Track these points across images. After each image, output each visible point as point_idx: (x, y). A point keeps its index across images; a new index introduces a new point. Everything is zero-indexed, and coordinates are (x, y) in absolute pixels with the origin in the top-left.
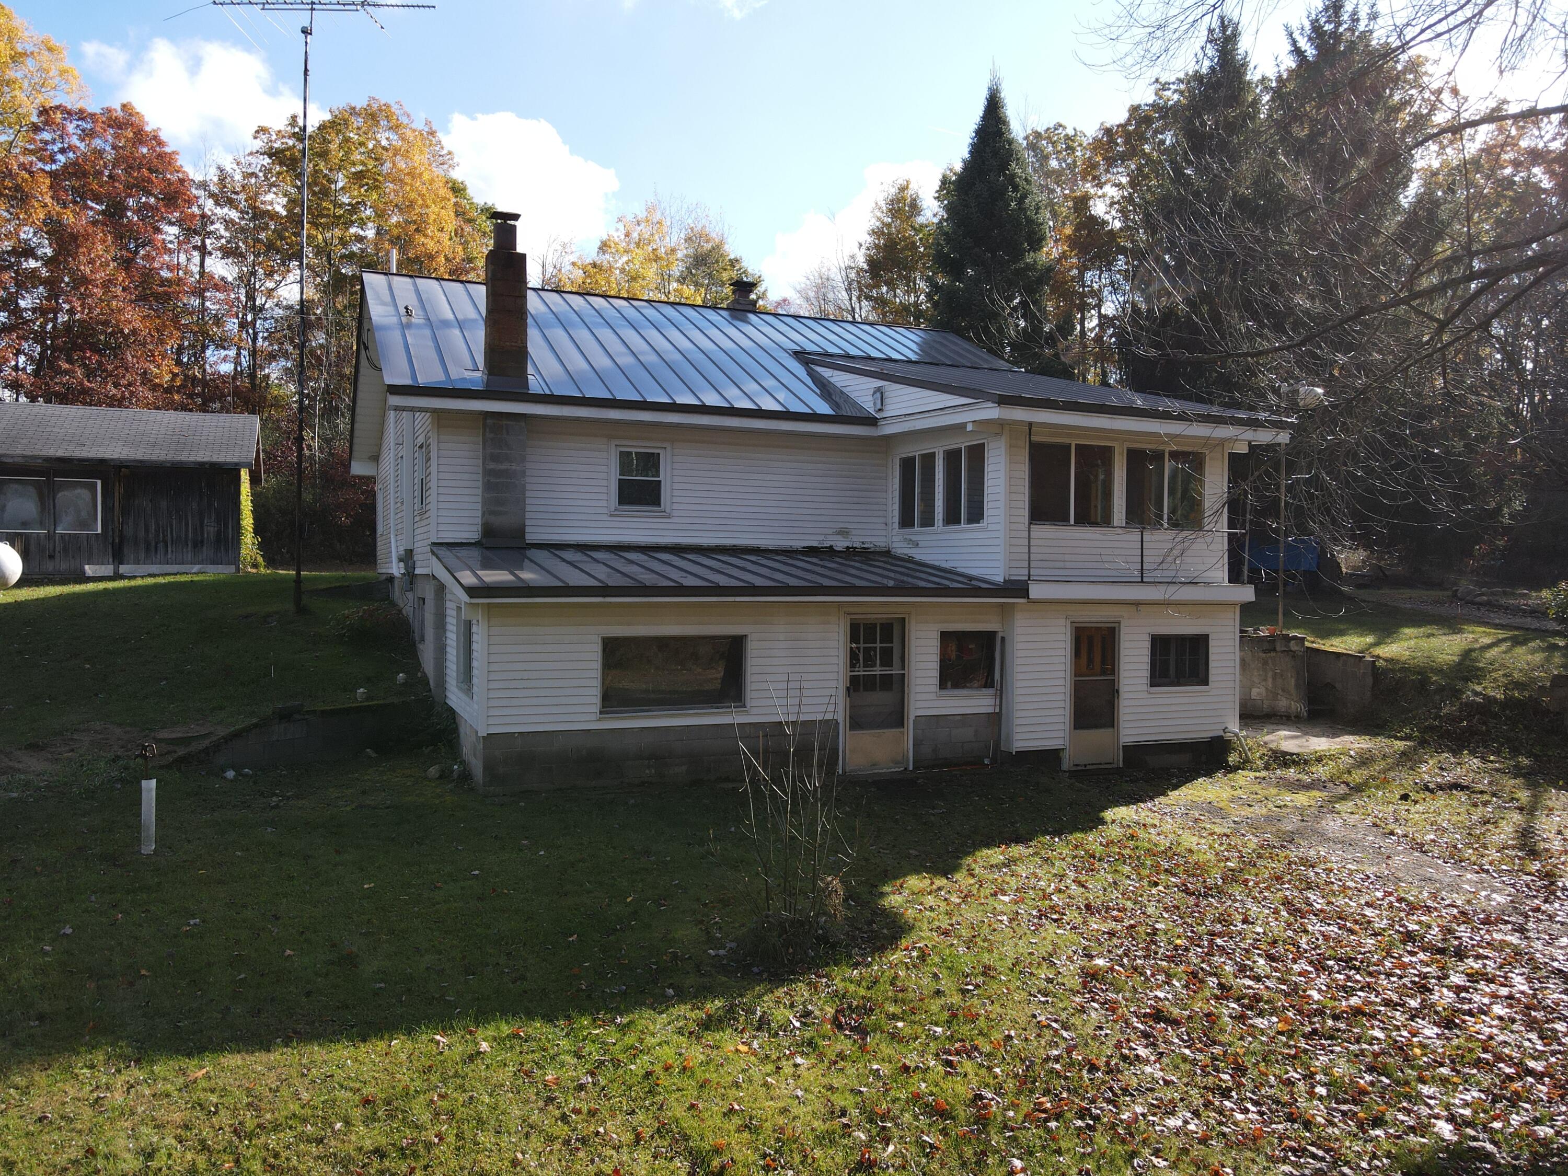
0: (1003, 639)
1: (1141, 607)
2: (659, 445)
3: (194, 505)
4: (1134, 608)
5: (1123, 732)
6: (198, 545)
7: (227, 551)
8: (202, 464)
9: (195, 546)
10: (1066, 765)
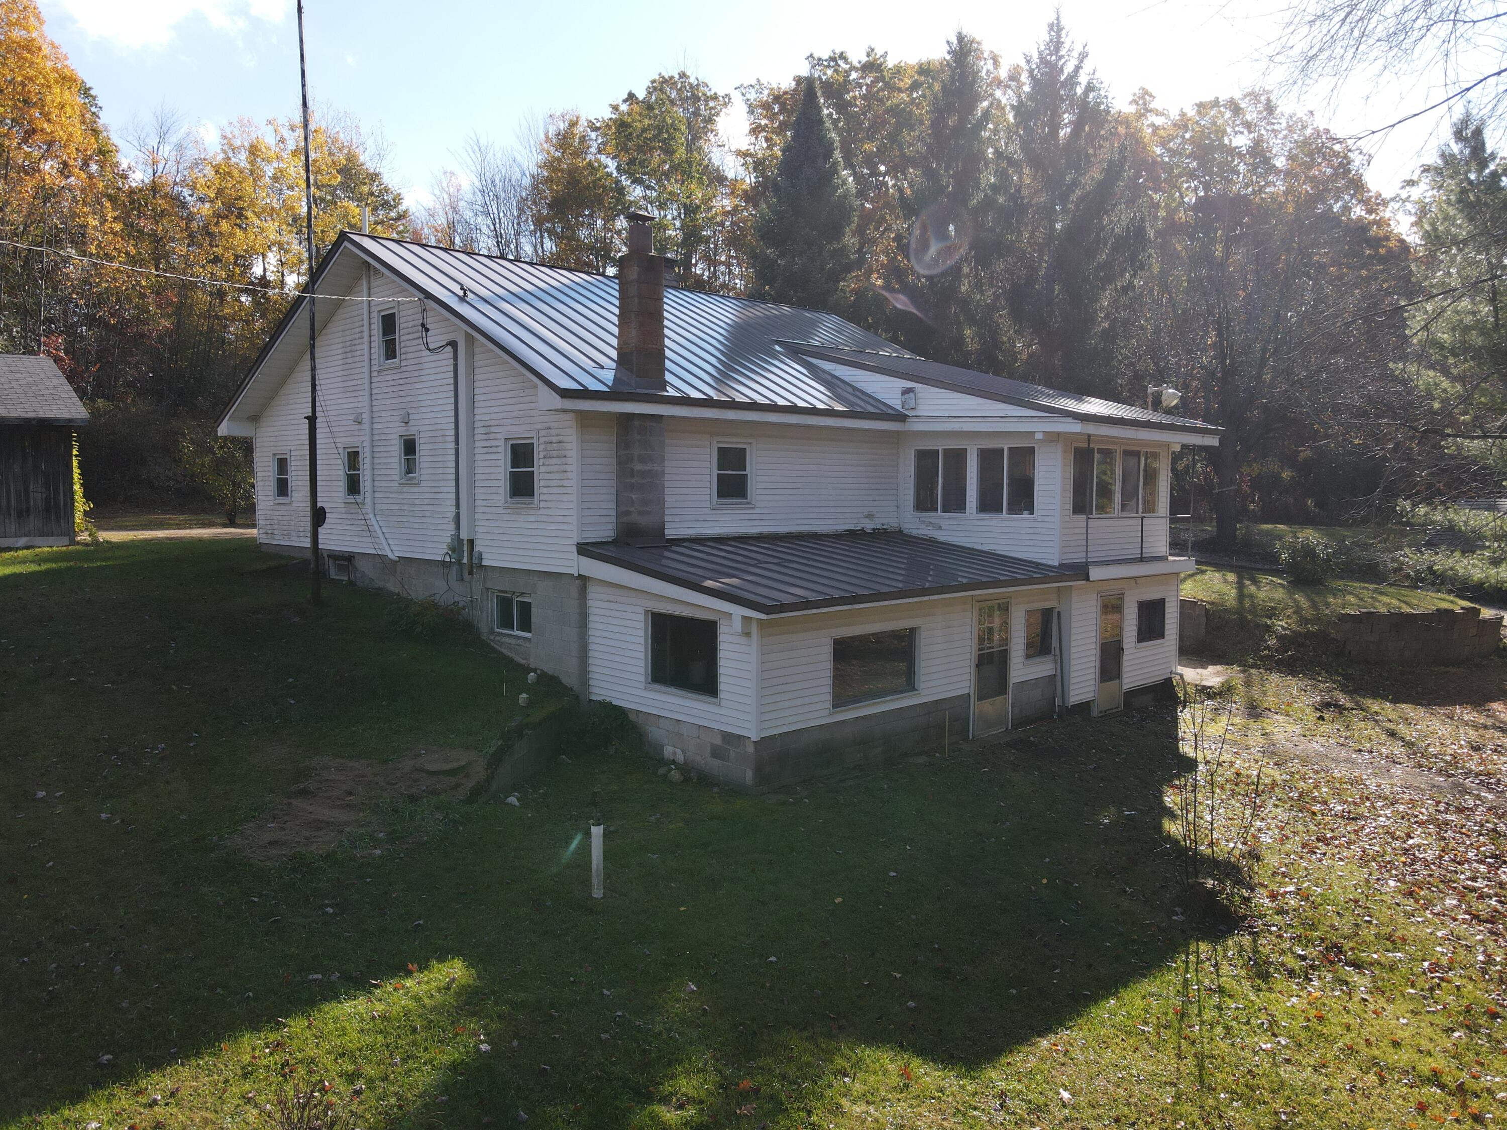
0: (1059, 613)
1: (1139, 580)
2: (745, 441)
3: (17, 468)
4: (1133, 581)
5: (1125, 681)
6: (23, 514)
7: (58, 520)
8: (28, 420)
9: (20, 515)
10: (1095, 713)
